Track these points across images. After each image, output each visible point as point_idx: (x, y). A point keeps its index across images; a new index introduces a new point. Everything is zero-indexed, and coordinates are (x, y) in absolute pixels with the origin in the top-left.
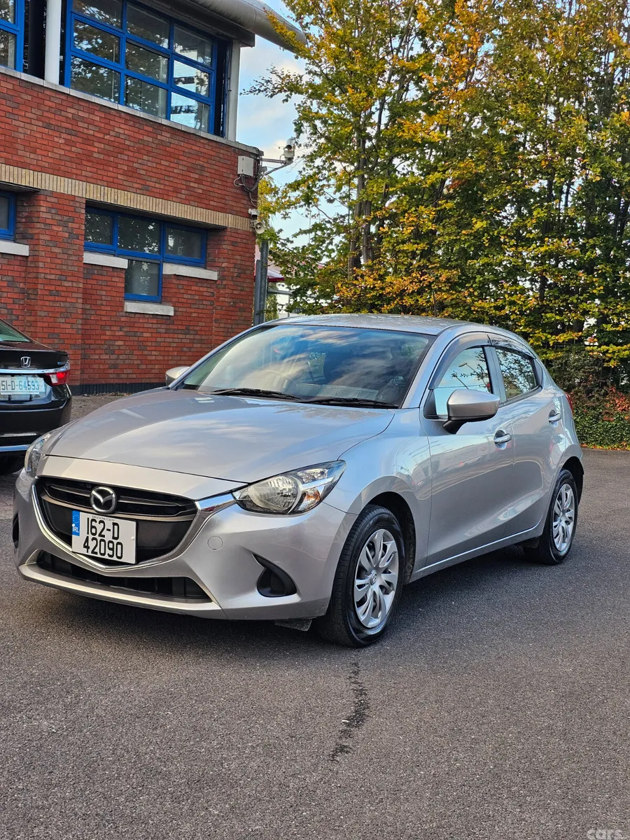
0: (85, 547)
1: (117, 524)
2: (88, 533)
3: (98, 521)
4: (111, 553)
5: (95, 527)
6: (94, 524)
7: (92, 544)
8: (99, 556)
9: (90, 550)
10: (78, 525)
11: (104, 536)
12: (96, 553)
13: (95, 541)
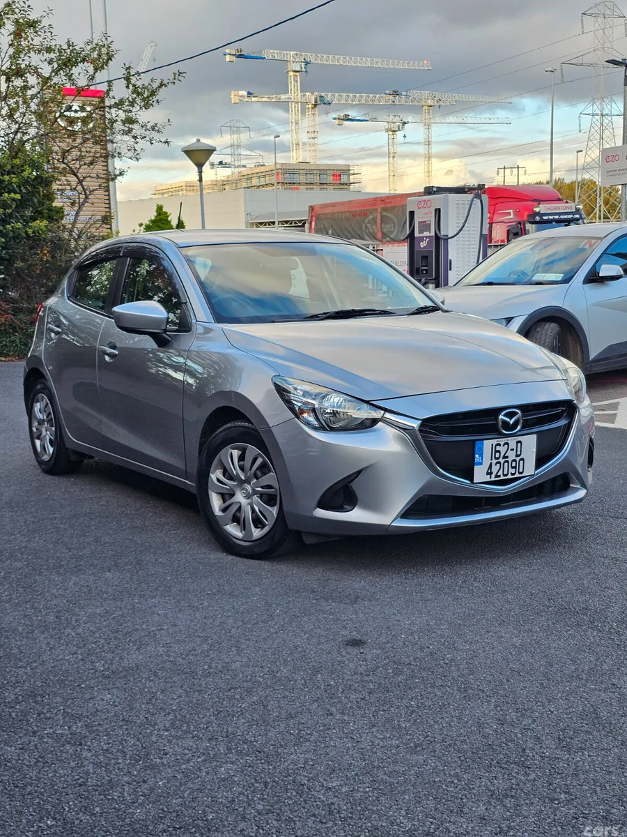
0: (488, 474)
1: (520, 442)
2: (492, 460)
3: (502, 444)
4: (513, 471)
5: (499, 451)
6: (498, 448)
7: (495, 469)
8: (502, 478)
9: (493, 476)
10: (481, 455)
11: (507, 457)
12: (500, 476)
13: (498, 465)
